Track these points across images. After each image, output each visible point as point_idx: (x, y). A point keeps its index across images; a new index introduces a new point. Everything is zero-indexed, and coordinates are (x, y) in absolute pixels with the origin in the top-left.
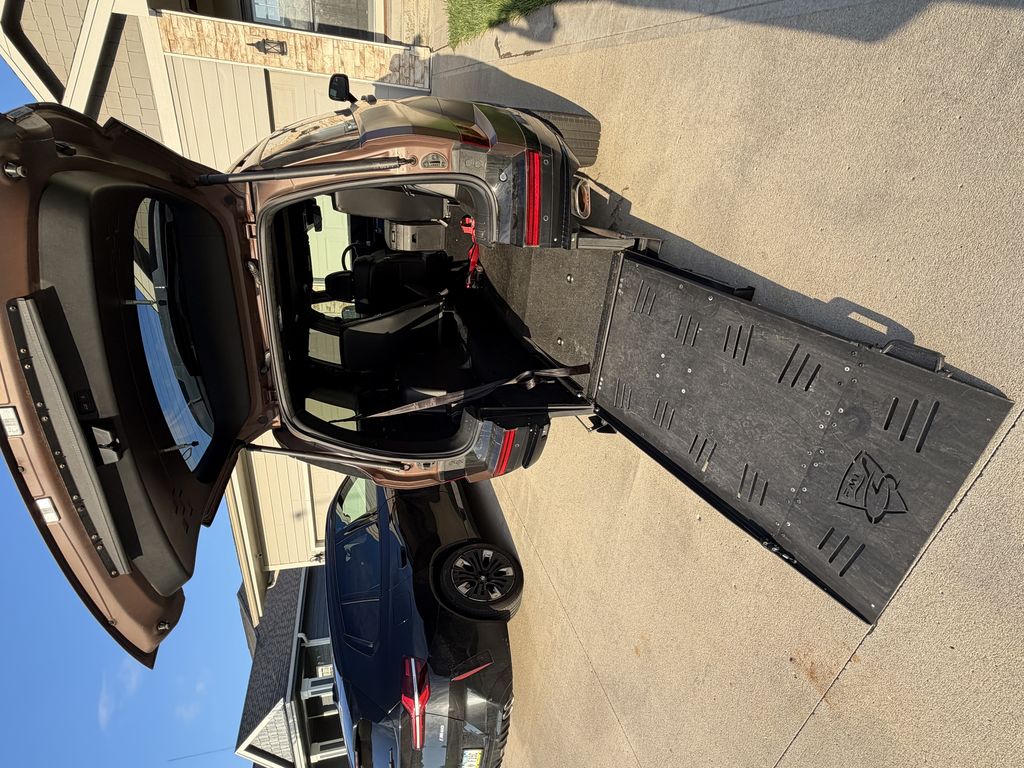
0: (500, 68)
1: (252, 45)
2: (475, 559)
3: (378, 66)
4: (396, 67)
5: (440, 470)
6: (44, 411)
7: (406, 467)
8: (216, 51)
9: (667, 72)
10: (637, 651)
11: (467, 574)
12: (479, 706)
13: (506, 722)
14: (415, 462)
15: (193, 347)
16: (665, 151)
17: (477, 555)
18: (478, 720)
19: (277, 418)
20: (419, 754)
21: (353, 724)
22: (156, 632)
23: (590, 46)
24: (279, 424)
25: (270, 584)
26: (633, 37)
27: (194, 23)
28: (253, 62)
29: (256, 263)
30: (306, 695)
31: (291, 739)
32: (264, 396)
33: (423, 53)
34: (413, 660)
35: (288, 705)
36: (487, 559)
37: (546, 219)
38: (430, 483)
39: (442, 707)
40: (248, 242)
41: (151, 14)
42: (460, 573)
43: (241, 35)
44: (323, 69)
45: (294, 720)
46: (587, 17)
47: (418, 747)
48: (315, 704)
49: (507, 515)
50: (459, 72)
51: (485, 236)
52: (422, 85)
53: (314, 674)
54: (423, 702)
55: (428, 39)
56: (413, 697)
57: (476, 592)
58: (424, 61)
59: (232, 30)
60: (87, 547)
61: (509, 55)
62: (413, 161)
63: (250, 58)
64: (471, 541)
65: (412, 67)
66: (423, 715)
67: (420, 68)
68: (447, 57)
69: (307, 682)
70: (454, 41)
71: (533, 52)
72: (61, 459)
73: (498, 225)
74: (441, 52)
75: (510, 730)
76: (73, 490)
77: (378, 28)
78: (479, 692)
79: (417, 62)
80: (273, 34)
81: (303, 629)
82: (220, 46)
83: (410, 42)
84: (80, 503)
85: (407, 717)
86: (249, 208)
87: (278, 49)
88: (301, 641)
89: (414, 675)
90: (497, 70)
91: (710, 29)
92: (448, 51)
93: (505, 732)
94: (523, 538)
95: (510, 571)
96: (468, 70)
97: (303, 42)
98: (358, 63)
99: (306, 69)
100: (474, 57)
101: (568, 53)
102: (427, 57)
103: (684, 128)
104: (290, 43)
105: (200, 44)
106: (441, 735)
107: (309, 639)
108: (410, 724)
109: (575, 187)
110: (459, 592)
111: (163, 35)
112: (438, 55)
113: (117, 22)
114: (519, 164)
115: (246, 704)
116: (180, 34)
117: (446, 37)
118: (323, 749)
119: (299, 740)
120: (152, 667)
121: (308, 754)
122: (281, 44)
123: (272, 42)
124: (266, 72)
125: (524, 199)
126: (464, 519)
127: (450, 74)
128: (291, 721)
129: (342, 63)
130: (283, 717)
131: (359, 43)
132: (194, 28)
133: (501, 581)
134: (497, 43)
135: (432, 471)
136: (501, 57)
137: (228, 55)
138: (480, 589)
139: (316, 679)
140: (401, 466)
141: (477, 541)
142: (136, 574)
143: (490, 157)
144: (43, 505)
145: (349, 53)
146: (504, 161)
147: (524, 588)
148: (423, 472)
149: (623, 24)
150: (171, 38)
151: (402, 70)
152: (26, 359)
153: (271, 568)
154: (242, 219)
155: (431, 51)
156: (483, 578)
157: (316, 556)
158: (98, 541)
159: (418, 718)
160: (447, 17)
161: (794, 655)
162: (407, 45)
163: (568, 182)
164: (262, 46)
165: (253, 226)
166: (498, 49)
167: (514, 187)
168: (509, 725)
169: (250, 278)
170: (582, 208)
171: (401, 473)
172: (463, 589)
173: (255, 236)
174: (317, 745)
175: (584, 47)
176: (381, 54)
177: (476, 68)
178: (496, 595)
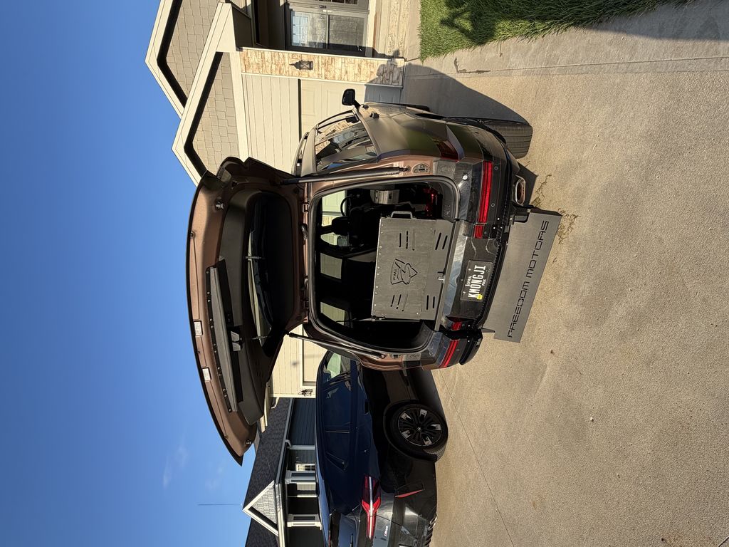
0: (458, 79)
1: (293, 65)
2: (414, 414)
3: (369, 73)
4: (382, 72)
5: (404, 360)
6: (212, 323)
7: (383, 357)
8: (271, 70)
9: (589, 98)
10: (534, 504)
11: (409, 425)
12: (411, 517)
13: (430, 532)
14: (388, 354)
15: (267, 274)
16: (583, 154)
17: (416, 413)
18: (411, 527)
19: (307, 318)
20: (371, 541)
21: (330, 513)
22: (245, 446)
23: (527, 73)
24: (307, 321)
25: (273, 406)
26: (563, 70)
27: (260, 53)
28: (292, 76)
29: (305, 225)
30: (288, 481)
31: (276, 509)
32: (301, 304)
33: (400, 63)
34: (370, 478)
35: (277, 486)
36: (423, 416)
37: (493, 206)
38: (396, 368)
39: (388, 514)
40: (303, 214)
41: (237, 50)
42: (404, 423)
43: (286, 59)
44: (334, 77)
45: (279, 496)
46: (528, 52)
47: (370, 536)
48: (292, 489)
49: (439, 386)
50: (425, 78)
51: (449, 214)
52: (396, 84)
53: (294, 469)
54: (376, 507)
55: (404, 52)
56: (369, 503)
57: (414, 438)
58: (400, 68)
59: (281, 56)
60: (220, 395)
61: (464, 71)
62: (408, 170)
63: (290, 73)
64: (412, 402)
65: (392, 72)
66: (375, 516)
67: (397, 72)
68: (417, 66)
69: (289, 473)
70: (423, 56)
71: (483, 72)
72: (215, 348)
73: (459, 208)
74: (413, 62)
75: (432, 538)
76: (219, 365)
77: (369, 43)
78: (413, 509)
79: (395, 69)
80: (305, 56)
81: (289, 437)
82: (274, 67)
83: (391, 55)
84: (220, 371)
85: (364, 515)
86: (306, 195)
87: (308, 66)
88: (287, 444)
89: (371, 488)
90: (455, 80)
91: (626, 73)
92: (418, 62)
93: (429, 539)
94: (449, 405)
95: (439, 427)
96: (432, 77)
97: (323, 61)
98: (356, 72)
99: (324, 78)
100: (438, 69)
101: (510, 75)
102: (402, 65)
103: (599, 140)
104: (315, 62)
105: (262, 67)
106: (386, 532)
107: (292, 444)
108: (366, 520)
109: (515, 184)
110: (402, 437)
111: (242, 62)
112: (410, 64)
113: (218, 56)
114: (477, 170)
115: (251, 480)
116: (251, 61)
117: (417, 53)
118: (296, 519)
119: (281, 510)
120: (241, 465)
121: (286, 521)
122: (310, 63)
123: (305, 62)
124: (299, 81)
125: (479, 193)
126: (408, 385)
127: (419, 78)
128: (277, 497)
129: (347, 72)
130: (272, 493)
131: (358, 59)
132: (260, 57)
133: (433, 434)
134: (455, 62)
135: (398, 360)
136: (458, 72)
137: (278, 72)
138: (417, 436)
139: (294, 472)
140: (379, 355)
141: (415, 402)
142: (240, 413)
143: (457, 165)
144: (206, 372)
145: (351, 66)
146: (467, 167)
147: (448, 440)
148: (393, 360)
149: (555, 60)
150: (247, 63)
151: (384, 75)
152: (209, 297)
153: (275, 396)
154: (301, 201)
155: (405, 60)
156: (419, 429)
157: (303, 391)
158: (225, 392)
159: (371, 518)
160: (419, 41)
161: (665, 537)
162: (389, 57)
163: (510, 180)
164: (298, 65)
165: (306, 205)
166: (456, 66)
167: (472, 184)
168: (431, 535)
169: (301, 234)
170: (519, 198)
171: (380, 360)
172: (405, 434)
173: (308, 211)
174: (292, 516)
175: (523, 72)
176: (372, 65)
177: (439, 77)
178: (428, 442)
